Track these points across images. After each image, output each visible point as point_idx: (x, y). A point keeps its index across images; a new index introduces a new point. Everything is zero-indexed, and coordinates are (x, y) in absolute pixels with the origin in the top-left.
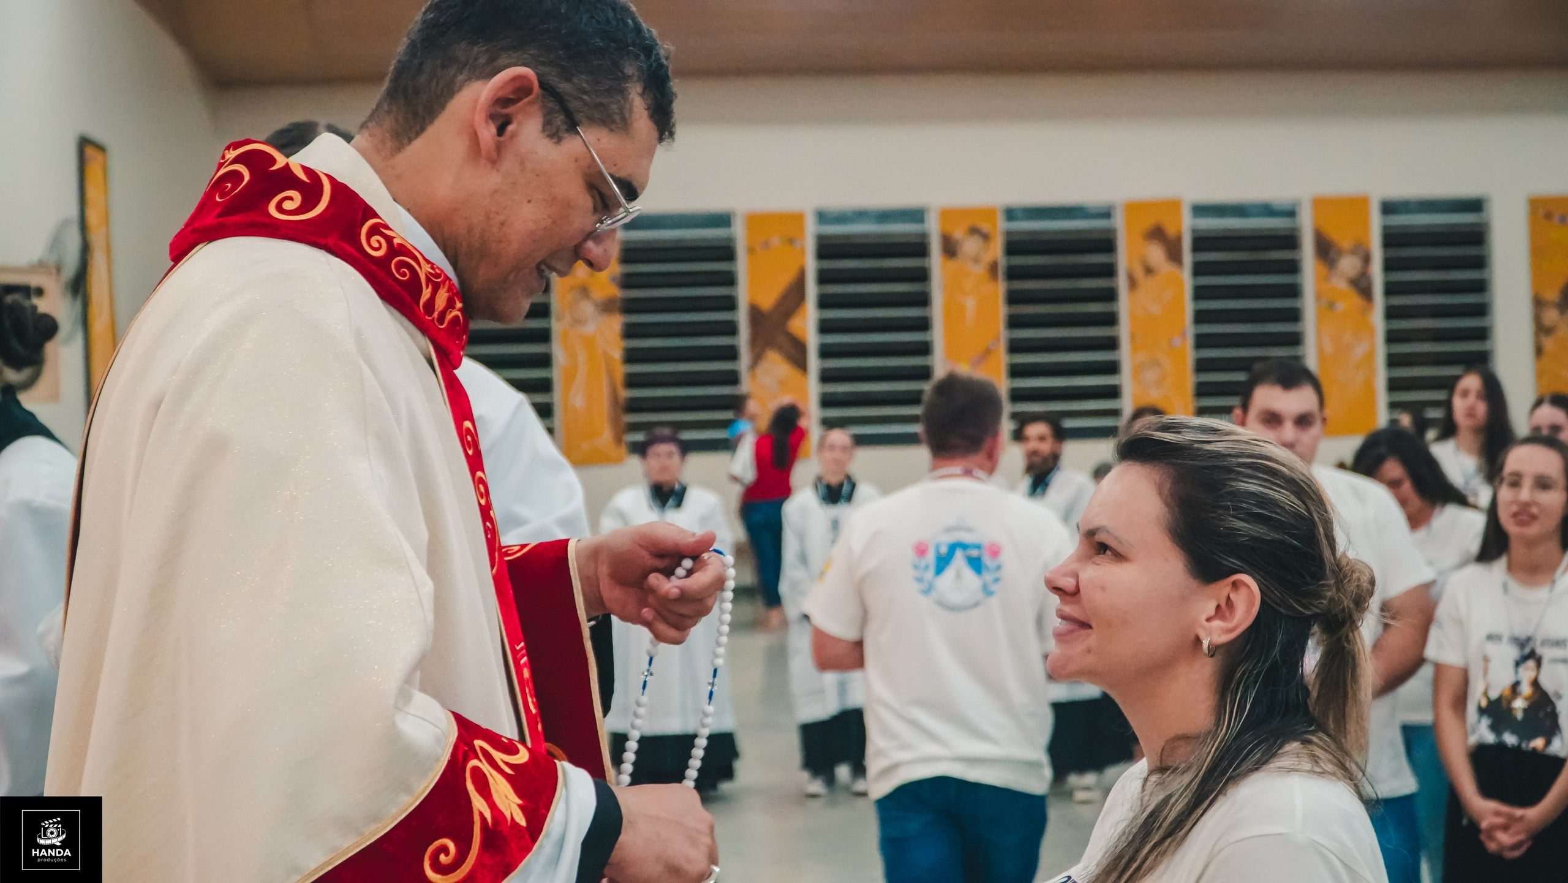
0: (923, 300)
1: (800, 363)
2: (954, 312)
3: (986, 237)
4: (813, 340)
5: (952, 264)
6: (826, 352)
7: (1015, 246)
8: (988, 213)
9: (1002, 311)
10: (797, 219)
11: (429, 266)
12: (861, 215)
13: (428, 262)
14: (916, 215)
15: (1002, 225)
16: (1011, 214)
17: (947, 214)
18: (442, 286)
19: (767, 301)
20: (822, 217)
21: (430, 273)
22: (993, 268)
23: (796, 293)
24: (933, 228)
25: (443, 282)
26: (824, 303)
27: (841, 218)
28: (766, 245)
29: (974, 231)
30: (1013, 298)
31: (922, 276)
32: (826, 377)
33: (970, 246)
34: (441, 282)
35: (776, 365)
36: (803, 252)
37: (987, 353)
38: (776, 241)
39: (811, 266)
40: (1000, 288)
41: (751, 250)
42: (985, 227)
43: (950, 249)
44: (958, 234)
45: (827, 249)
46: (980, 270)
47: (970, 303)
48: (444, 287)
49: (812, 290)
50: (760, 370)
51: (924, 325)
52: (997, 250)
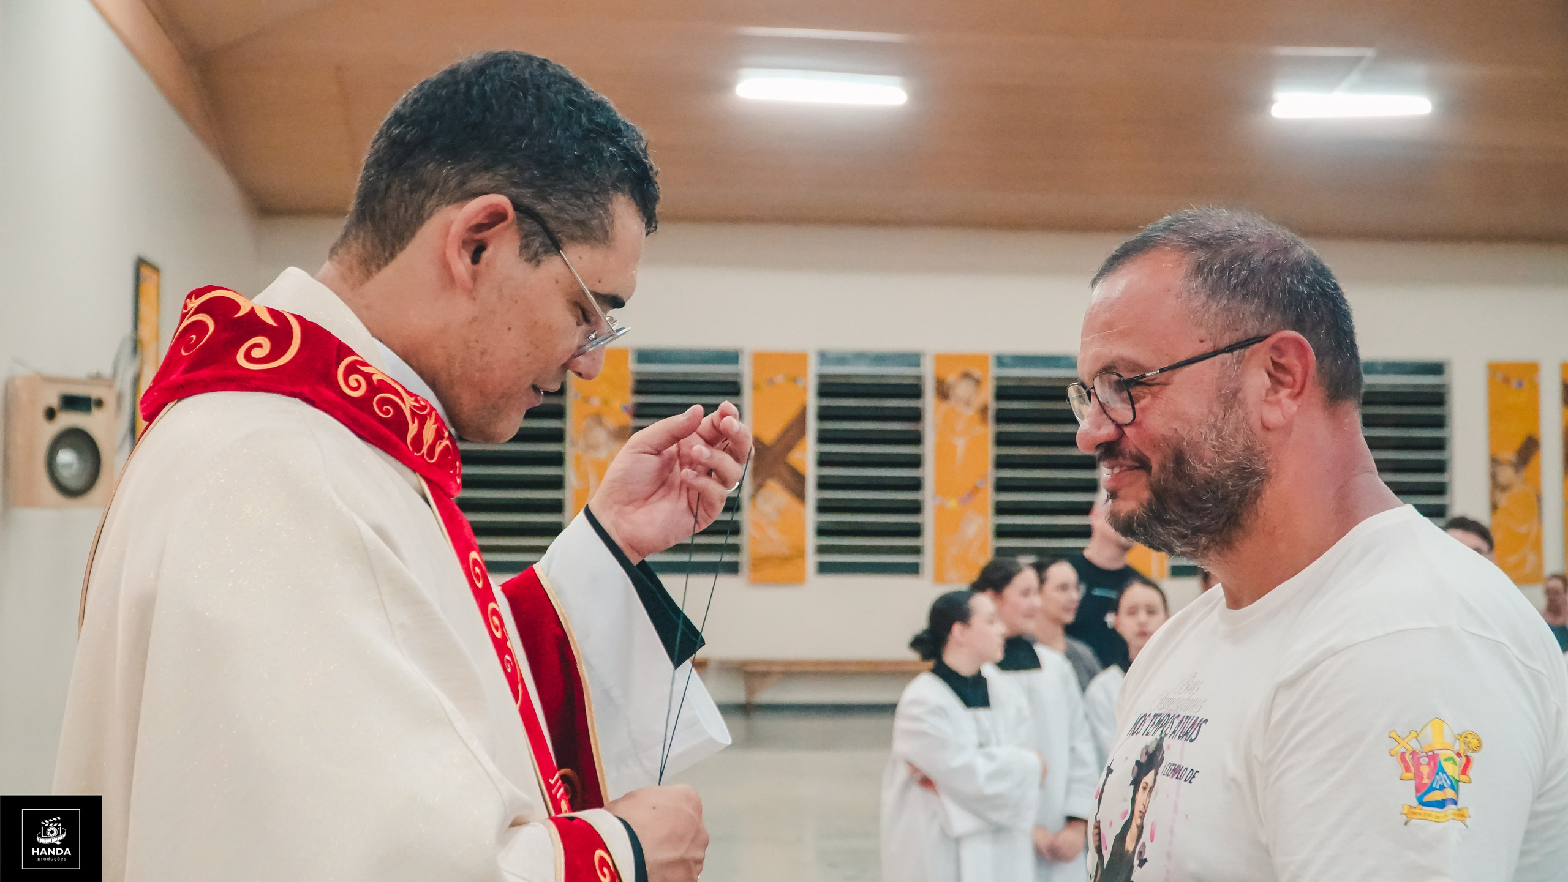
0: (916, 439)
1: (800, 494)
2: (945, 451)
3: (978, 382)
4: (811, 472)
5: (945, 406)
6: (823, 484)
7: (1003, 393)
8: (981, 359)
9: (991, 451)
10: (801, 358)
11: (413, 399)
12: (860, 357)
13: (411, 394)
14: (913, 359)
15: (992, 371)
16: (1001, 361)
17: (942, 359)
18: (428, 419)
19: (770, 436)
20: (824, 357)
21: (415, 407)
22: (984, 410)
23: (796, 429)
24: (928, 373)
25: (430, 414)
26: (824, 438)
27: (841, 359)
28: (771, 382)
29: (966, 376)
30: (1001, 440)
31: (916, 416)
32: (824, 507)
33: (963, 389)
34: (428, 414)
35: (776, 494)
36: (805, 389)
37: (976, 490)
38: (780, 379)
39: (813, 404)
40: (990, 430)
41: (756, 387)
42: (977, 373)
43: (943, 392)
44: (951, 378)
45: (827, 388)
46: (971, 412)
47: (961, 443)
48: (430, 420)
49: (812, 425)
50: (759, 499)
51: (916, 462)
52: (987, 394)
